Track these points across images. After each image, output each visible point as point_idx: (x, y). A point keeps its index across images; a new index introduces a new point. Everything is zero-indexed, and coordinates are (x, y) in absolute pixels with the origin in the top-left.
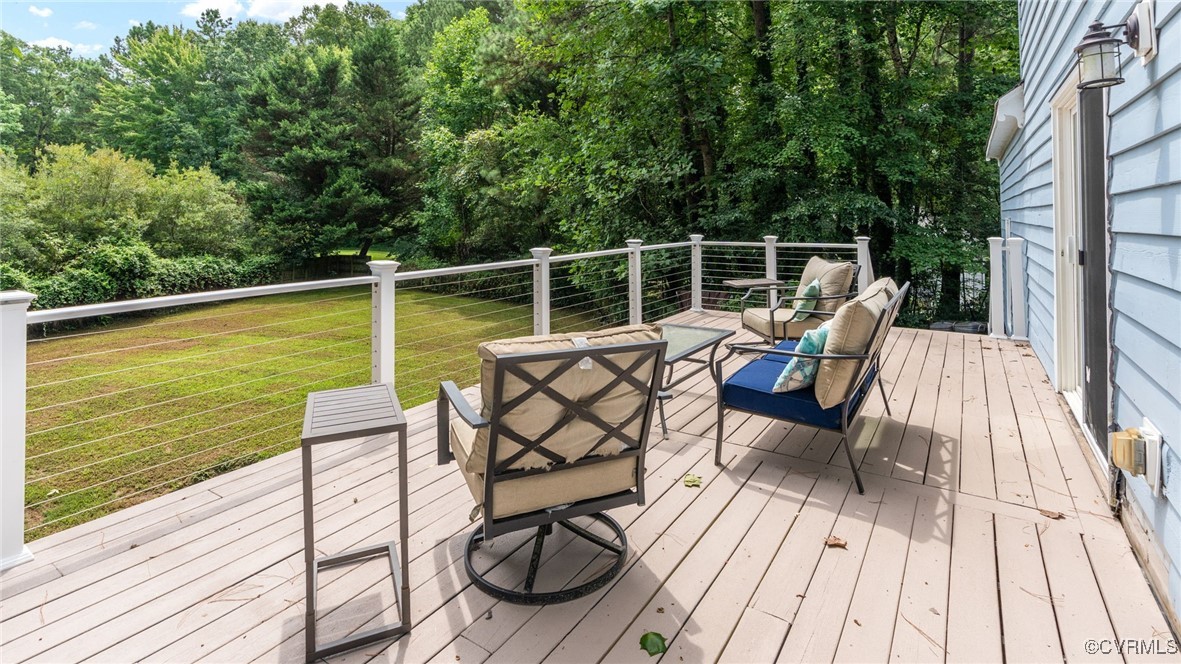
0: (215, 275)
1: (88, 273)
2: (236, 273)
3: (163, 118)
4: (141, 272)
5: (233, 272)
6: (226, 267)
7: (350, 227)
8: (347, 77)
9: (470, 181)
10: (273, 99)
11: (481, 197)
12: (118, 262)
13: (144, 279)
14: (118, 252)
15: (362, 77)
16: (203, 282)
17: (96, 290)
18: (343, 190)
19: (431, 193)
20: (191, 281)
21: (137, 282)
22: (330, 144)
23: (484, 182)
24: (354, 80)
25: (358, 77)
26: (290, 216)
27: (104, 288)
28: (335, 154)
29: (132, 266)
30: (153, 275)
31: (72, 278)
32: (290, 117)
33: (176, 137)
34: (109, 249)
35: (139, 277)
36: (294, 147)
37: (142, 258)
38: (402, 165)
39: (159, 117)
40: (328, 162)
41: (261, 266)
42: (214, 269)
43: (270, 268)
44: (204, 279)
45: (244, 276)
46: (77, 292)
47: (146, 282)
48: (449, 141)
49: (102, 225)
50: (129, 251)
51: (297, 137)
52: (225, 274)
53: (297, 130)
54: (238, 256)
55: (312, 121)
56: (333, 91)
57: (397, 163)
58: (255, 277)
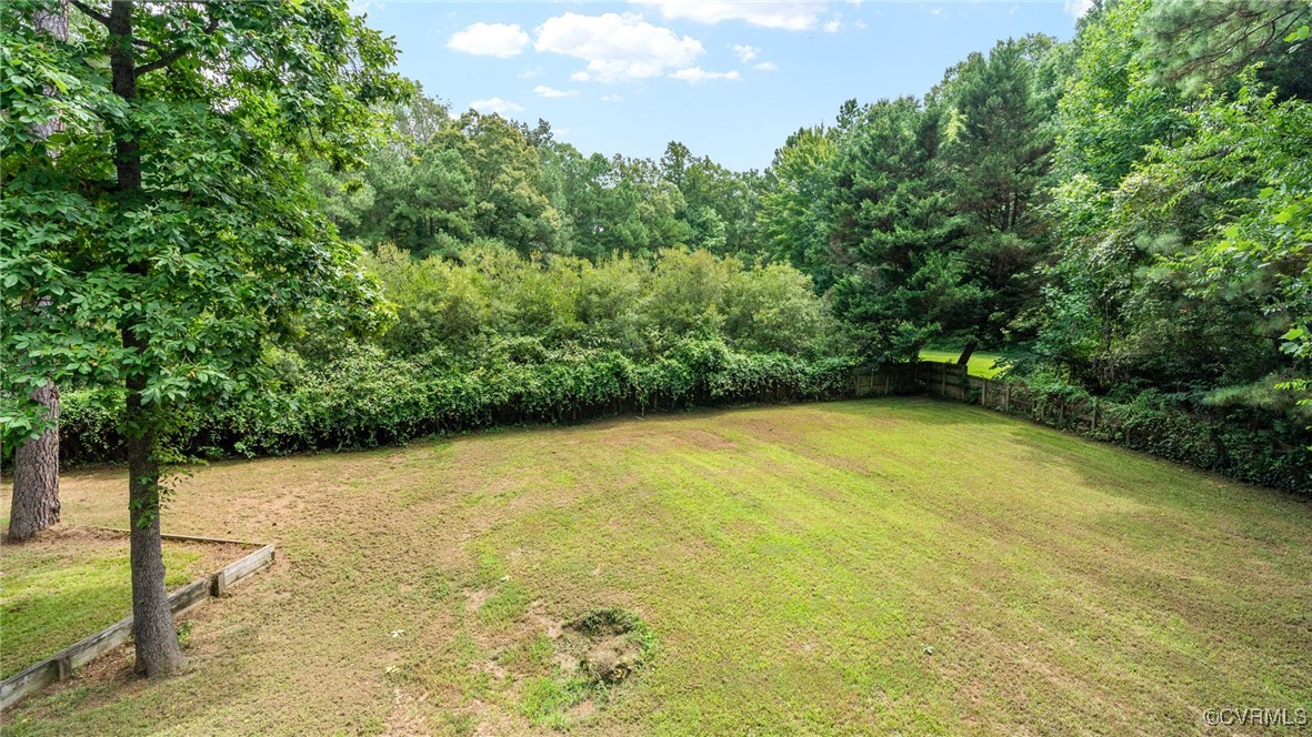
0: (784, 375)
1: (674, 362)
2: (805, 374)
3: (802, 219)
4: (714, 367)
5: (803, 372)
6: (795, 366)
7: (932, 328)
8: (952, 129)
9: (1117, 257)
10: (858, 178)
11: (1135, 283)
12: (696, 354)
13: (717, 373)
14: (697, 346)
15: (969, 126)
16: (771, 381)
17: (680, 380)
18: (928, 279)
19: (1060, 281)
20: (760, 379)
21: (711, 376)
22: (919, 223)
23: (1142, 257)
24: (961, 135)
25: (964, 129)
26: (866, 312)
27: (685, 378)
28: (920, 235)
29: (706, 359)
30: (725, 369)
31: (664, 367)
32: (874, 196)
33: (811, 236)
34: (692, 343)
35: (713, 371)
36: (874, 231)
37: (716, 352)
38: (1016, 241)
39: (800, 218)
40: (912, 246)
41: (833, 369)
42: (783, 368)
43: (841, 371)
44: (772, 377)
45: (814, 378)
46: (666, 379)
47: (718, 376)
48: (1088, 196)
49: (691, 320)
50: (706, 345)
51: (880, 218)
52: (793, 374)
53: (879, 211)
54: (810, 356)
55: (900, 196)
56: (931, 155)
57: (1010, 239)
58: (826, 380)
